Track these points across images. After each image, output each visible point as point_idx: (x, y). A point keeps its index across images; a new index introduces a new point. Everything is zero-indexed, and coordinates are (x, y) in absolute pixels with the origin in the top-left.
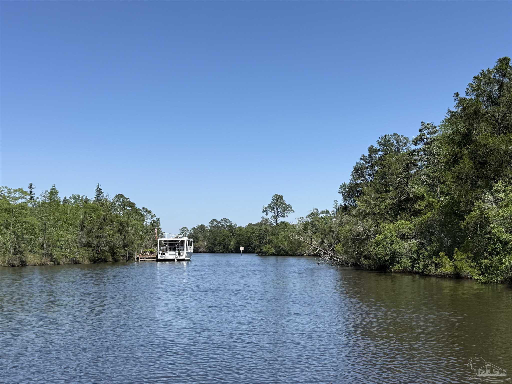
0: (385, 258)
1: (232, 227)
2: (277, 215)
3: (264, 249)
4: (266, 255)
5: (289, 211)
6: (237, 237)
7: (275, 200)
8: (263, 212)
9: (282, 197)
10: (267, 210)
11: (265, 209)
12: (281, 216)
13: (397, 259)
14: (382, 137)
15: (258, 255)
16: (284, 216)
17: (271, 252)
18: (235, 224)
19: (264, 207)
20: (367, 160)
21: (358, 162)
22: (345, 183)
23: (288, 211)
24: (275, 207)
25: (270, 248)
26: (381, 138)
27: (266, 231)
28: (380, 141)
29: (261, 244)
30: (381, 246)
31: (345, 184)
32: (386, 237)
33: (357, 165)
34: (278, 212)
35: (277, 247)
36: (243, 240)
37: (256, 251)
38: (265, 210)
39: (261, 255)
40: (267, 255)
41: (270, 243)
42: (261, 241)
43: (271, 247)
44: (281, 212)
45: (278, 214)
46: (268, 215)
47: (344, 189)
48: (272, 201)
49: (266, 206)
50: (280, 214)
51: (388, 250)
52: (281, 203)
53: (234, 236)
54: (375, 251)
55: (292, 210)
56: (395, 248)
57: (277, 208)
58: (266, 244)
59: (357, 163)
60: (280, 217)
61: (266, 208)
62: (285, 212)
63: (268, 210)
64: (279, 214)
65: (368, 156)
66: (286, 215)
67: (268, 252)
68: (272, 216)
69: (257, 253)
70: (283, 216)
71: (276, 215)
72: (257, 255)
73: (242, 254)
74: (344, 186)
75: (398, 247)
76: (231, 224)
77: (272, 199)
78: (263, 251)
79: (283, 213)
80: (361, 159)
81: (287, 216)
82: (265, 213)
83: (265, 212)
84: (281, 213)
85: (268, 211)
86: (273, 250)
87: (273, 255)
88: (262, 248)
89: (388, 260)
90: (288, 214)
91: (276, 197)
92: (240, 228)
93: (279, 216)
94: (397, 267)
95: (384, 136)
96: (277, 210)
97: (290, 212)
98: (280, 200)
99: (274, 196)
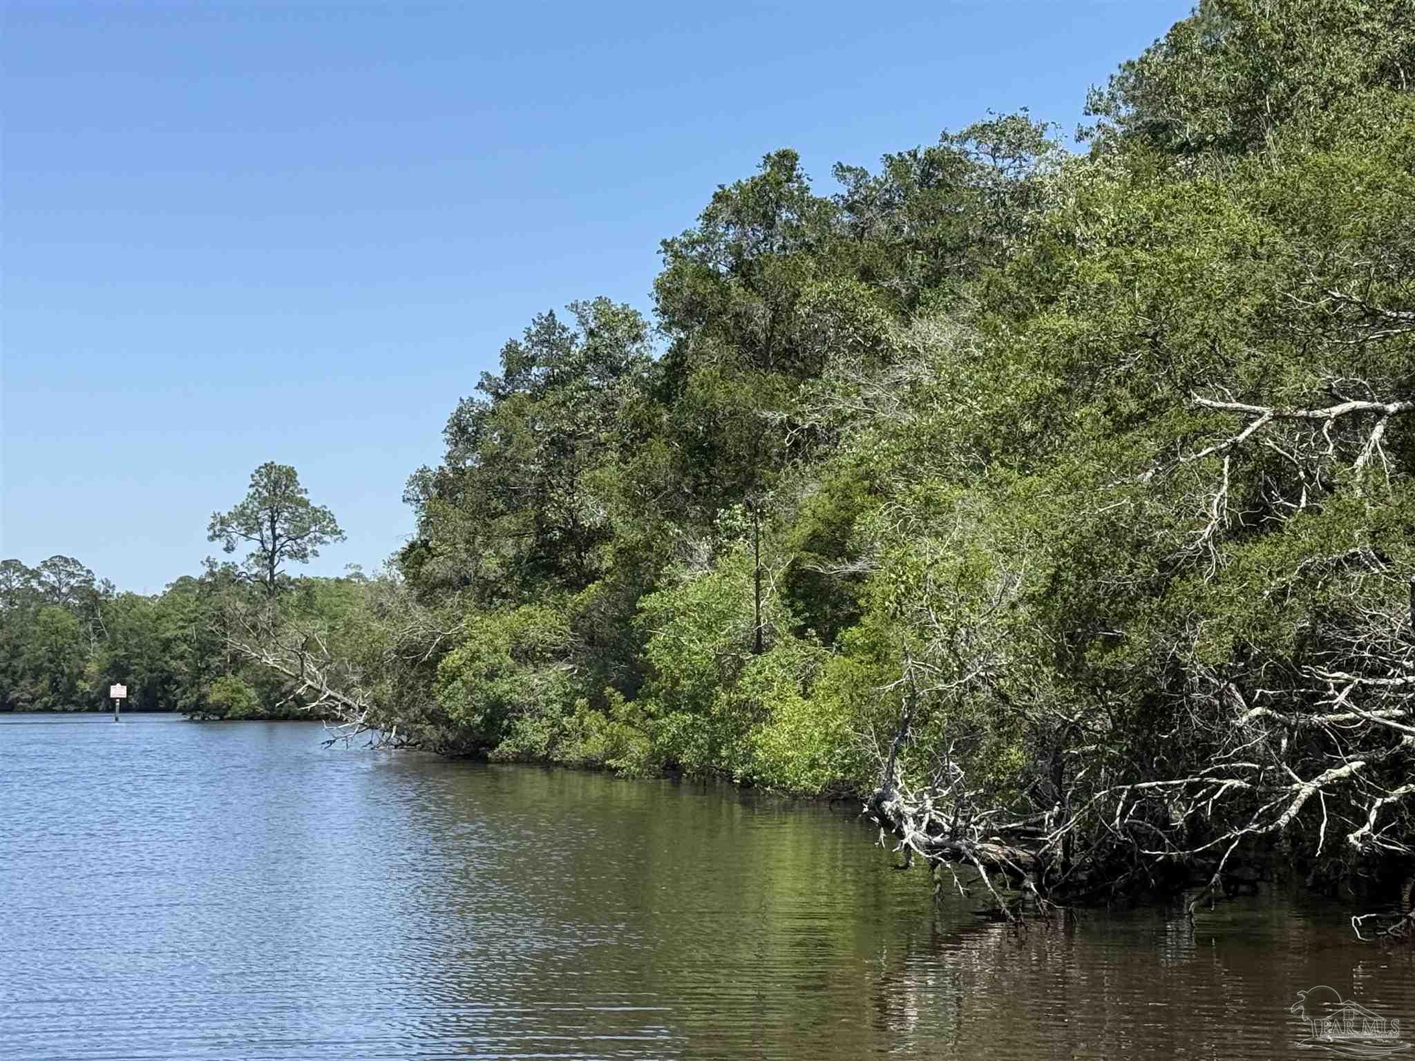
0: (468, 721)
1: (95, 595)
2: (274, 552)
3: (215, 696)
4: (222, 719)
5: (327, 533)
6: (114, 641)
7: (265, 487)
8: (211, 539)
9: (290, 474)
10: (229, 529)
11: (219, 528)
12: (291, 557)
13: (506, 722)
14: (540, 316)
15: (188, 717)
16: (305, 556)
17: (245, 704)
18: (106, 583)
19: (214, 517)
20: (500, 391)
21: (465, 399)
22: (425, 467)
23: (318, 534)
24: (264, 515)
25: (239, 691)
26: (537, 320)
27: (221, 618)
28: (534, 330)
29: (200, 671)
30: (458, 683)
31: (425, 470)
32: (475, 657)
33: (461, 408)
34: (276, 538)
35: (270, 685)
36: (140, 656)
37: (180, 704)
38: (222, 530)
39: (203, 719)
40: (229, 719)
41: (238, 670)
42: (202, 658)
43: (242, 685)
44: (290, 539)
45: (278, 547)
46: (233, 549)
47: (425, 489)
48: (252, 491)
49: (225, 514)
50: (288, 548)
51: (479, 695)
52: (290, 499)
53: (100, 635)
54: (442, 698)
55: (334, 532)
56: (499, 692)
57: (273, 522)
58: (220, 673)
59: (461, 400)
60: (285, 557)
61: (223, 522)
62: (306, 538)
63: (235, 530)
64: (282, 546)
65: (501, 376)
66: (310, 548)
67: (229, 708)
68: (252, 555)
69: (184, 711)
70: (301, 555)
71: (270, 549)
72: (183, 718)
73: (118, 715)
74: (421, 479)
75: (507, 687)
76: (89, 582)
77: (251, 486)
78: (210, 701)
79: (299, 541)
80: (481, 385)
81: (315, 553)
82: (220, 544)
83: (219, 536)
84: (288, 543)
85: (234, 535)
86: (249, 699)
87: (252, 717)
88: (204, 689)
89: (478, 726)
90: (318, 547)
91: (268, 476)
92: (131, 601)
93: (282, 554)
94: (506, 747)
95: (546, 314)
96: (273, 529)
97: (327, 538)
98: (287, 487)
99: (257, 472)
